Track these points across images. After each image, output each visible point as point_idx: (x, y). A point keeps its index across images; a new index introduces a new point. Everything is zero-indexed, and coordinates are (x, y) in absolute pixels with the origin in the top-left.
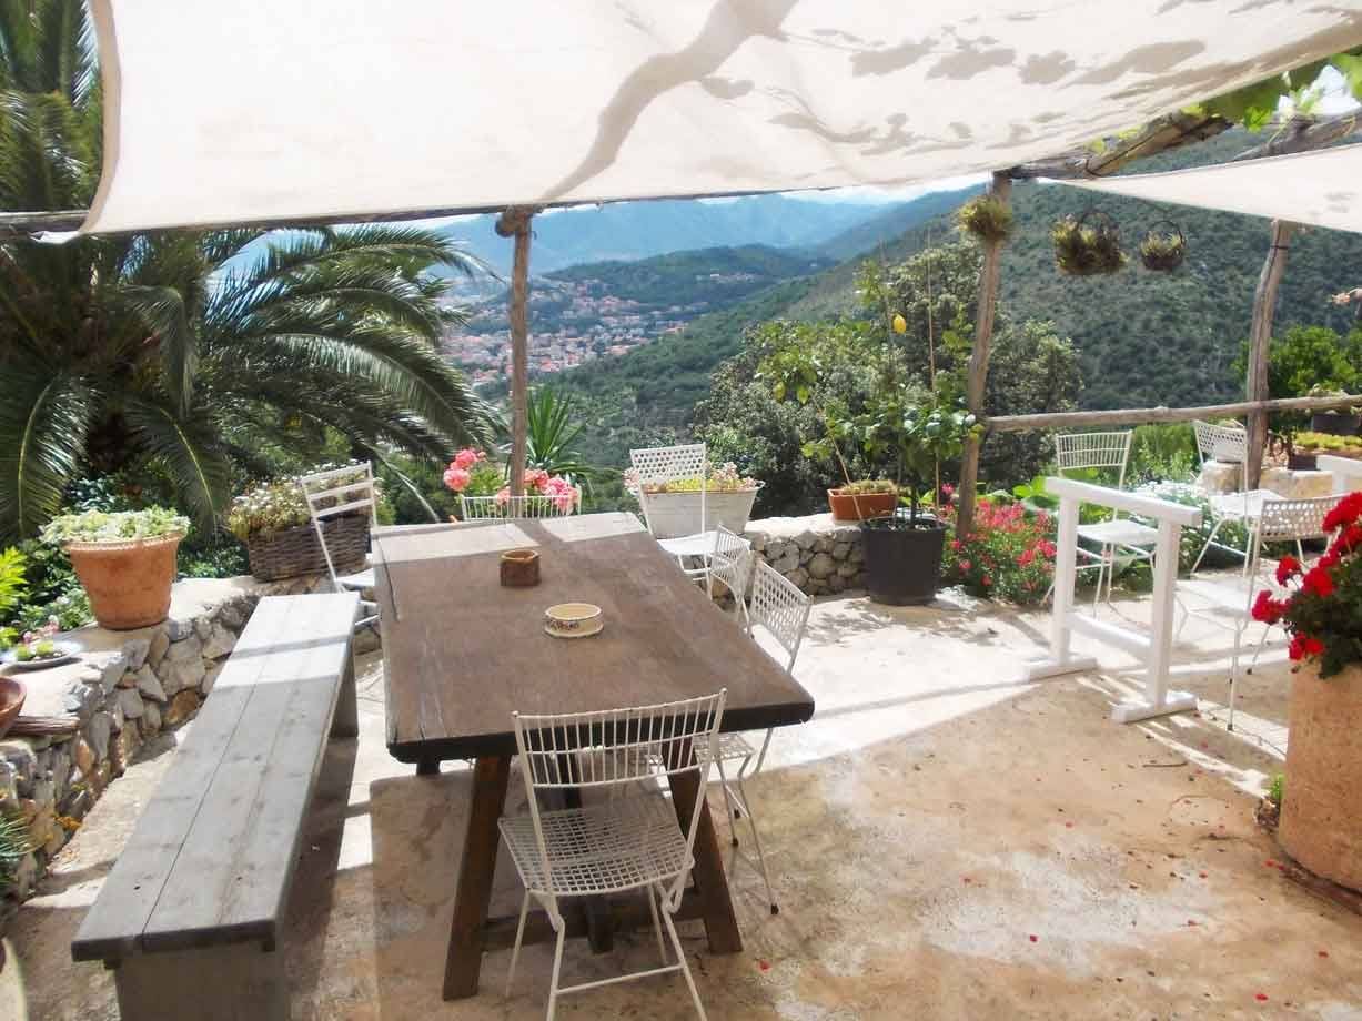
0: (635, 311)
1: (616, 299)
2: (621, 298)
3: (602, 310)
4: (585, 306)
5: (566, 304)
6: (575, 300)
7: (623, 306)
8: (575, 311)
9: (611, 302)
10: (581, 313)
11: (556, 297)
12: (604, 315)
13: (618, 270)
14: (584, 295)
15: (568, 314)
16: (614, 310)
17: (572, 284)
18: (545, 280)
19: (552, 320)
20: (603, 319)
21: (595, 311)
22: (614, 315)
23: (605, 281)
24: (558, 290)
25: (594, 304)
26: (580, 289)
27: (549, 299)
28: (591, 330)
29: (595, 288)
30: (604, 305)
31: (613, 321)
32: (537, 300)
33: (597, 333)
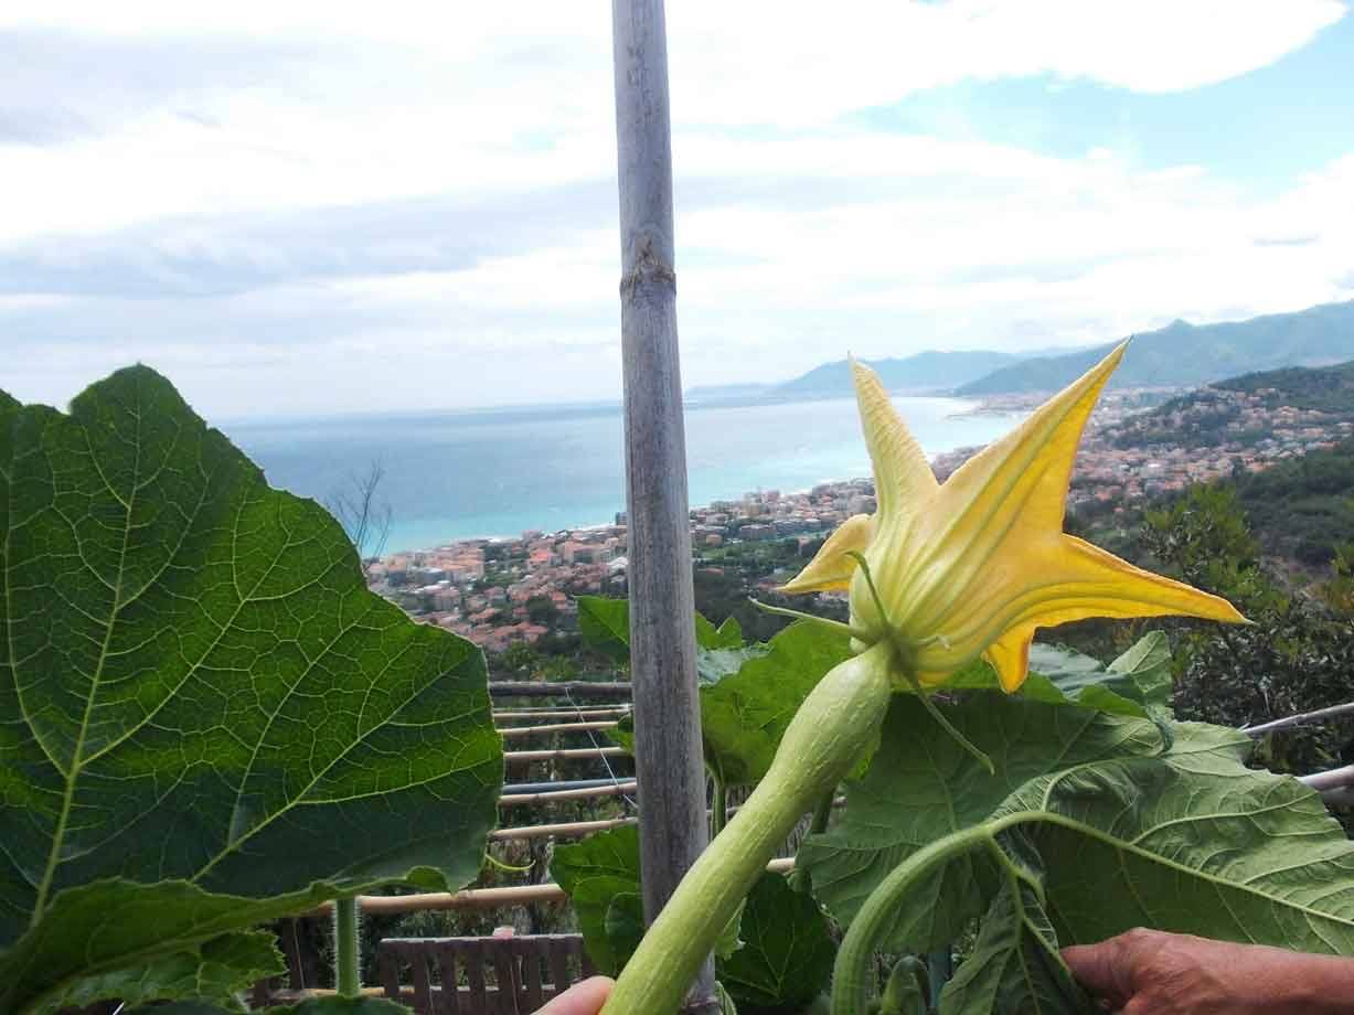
0: (1320, 423)
1: (1295, 409)
2: (1301, 409)
3: (1276, 422)
4: (1254, 417)
5: (1234, 414)
6: (1244, 412)
7: (1304, 417)
8: (1242, 423)
9: (1288, 413)
10: (1251, 423)
11: (1221, 407)
12: (1277, 427)
13: (1301, 378)
14: (1255, 405)
15: (1234, 426)
16: (1290, 421)
17: (1242, 394)
18: (1213, 390)
19: (1215, 433)
20: (1275, 432)
21: (1267, 423)
22: (1290, 427)
23: (1282, 390)
24: (1225, 401)
25: (1266, 415)
26: (1251, 398)
27: (1212, 410)
28: (1258, 444)
29: (1271, 397)
30: (1277, 417)
31: (1288, 434)
32: (1198, 411)
33: (1266, 447)
